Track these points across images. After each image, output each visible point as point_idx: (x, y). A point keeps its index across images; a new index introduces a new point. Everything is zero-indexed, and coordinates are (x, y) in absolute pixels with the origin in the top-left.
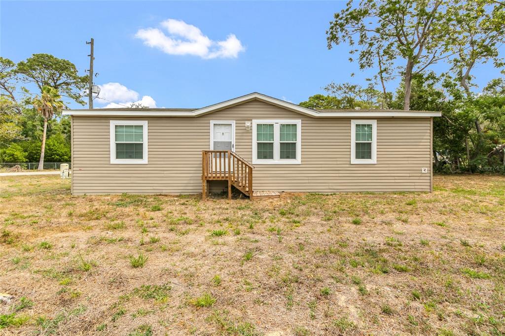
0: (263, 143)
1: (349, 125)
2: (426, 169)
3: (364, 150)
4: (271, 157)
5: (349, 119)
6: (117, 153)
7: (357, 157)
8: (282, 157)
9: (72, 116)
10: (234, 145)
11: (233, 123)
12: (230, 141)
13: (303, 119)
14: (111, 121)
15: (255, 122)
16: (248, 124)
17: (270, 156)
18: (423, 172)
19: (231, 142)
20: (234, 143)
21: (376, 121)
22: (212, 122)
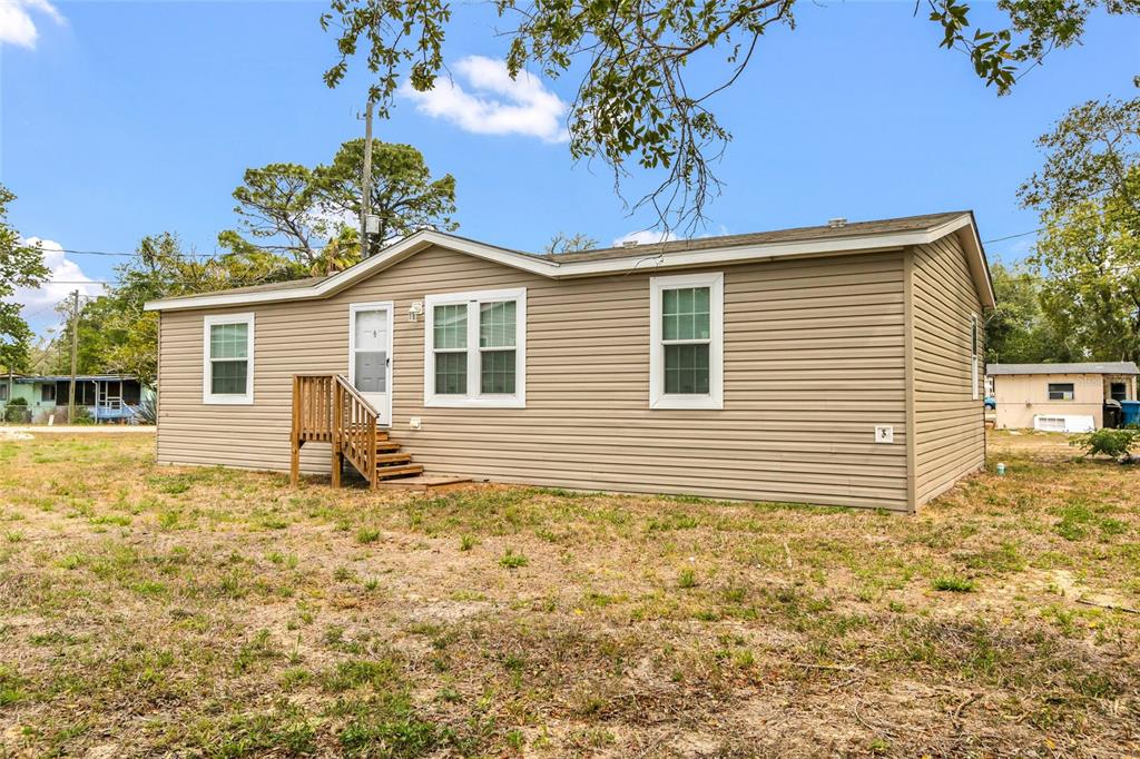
0: (448, 353)
1: (642, 294)
2: (890, 429)
3: (687, 368)
4: (463, 390)
5: (643, 277)
6: (214, 382)
7: (669, 388)
8: (484, 390)
9: (160, 311)
10: (391, 360)
11: (389, 306)
12: (383, 350)
13: (530, 285)
14: (206, 317)
15: (432, 301)
16: (415, 306)
17: (461, 388)
18: (878, 439)
19: (385, 354)
20: (390, 355)
21: (719, 276)
22: (354, 308)
